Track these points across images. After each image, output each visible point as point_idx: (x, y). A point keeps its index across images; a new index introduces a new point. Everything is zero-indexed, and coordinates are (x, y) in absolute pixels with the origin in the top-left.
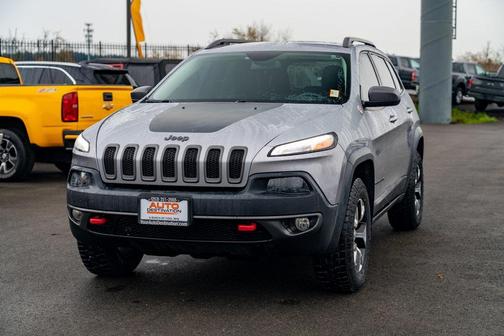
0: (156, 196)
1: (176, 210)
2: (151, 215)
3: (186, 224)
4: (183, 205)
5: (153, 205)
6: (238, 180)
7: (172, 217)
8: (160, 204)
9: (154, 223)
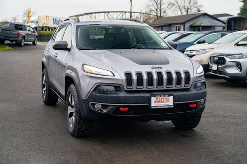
0: (158, 95)
1: (168, 101)
2: (156, 104)
3: (172, 107)
4: (171, 98)
5: (157, 99)
6: (188, 85)
7: (166, 104)
8: (160, 98)
9: (158, 107)
